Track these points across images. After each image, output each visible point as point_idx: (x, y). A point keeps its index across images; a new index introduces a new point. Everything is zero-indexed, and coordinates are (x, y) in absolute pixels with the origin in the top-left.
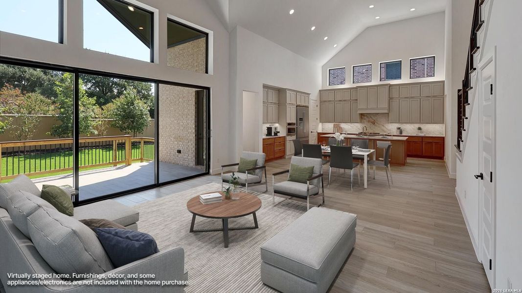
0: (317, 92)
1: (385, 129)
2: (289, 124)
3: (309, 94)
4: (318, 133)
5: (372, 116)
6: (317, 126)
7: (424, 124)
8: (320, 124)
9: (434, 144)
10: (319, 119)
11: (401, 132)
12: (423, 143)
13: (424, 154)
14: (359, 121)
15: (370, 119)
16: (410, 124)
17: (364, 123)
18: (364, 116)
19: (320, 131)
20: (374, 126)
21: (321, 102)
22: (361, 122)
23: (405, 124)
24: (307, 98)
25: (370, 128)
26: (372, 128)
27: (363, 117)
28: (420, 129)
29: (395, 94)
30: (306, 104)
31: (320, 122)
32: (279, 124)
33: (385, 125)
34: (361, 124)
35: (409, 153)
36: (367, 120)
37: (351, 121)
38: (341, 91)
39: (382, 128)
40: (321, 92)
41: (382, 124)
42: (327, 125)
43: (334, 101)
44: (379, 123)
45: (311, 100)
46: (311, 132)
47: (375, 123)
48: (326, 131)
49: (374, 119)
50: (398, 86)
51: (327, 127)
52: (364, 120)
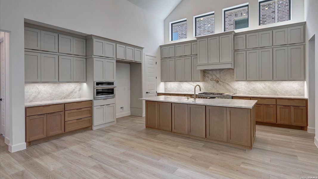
0: (157, 47)
1: (230, 88)
2: (98, 84)
3: (142, 48)
4: (158, 94)
5: (215, 73)
6: (157, 85)
7: (278, 82)
8: (162, 83)
9: (292, 109)
10: (159, 77)
12: (278, 107)
13: (279, 122)
14: (201, 79)
15: (214, 77)
16: (260, 82)
17: (207, 81)
18: (207, 73)
20: (218, 85)
21: (162, 59)
22: (203, 80)
23: (254, 83)
26: (215, 87)
29: (241, 45)
30: (137, 60)
31: (162, 81)
32: (87, 84)
33: (230, 84)
34: (203, 83)
35: (260, 120)
36: (210, 77)
37: (192, 80)
38: (182, 45)
39: (228, 87)
40: (162, 48)
41: (227, 82)
42: (169, 84)
43: (175, 57)
44: (223, 81)
45: (145, 55)
46: (147, 93)
47: (219, 82)
48: (169, 91)
49: (217, 77)
50: (245, 35)
51: (169, 87)
52: (207, 78)
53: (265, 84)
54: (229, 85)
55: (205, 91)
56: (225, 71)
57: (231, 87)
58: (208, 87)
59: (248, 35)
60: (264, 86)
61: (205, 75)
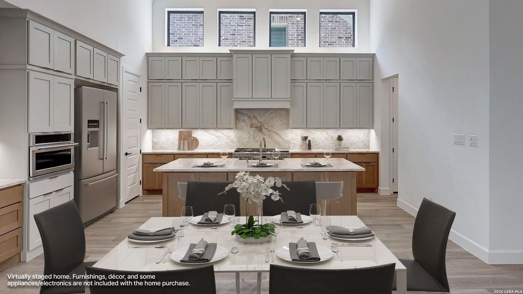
0: (141, 56)
1: (281, 141)
2: (40, 139)
3: (120, 55)
4: (144, 155)
5: (257, 115)
6: (140, 140)
8: (149, 134)
10: (144, 121)
11: (310, 146)
14: (233, 125)
15: (254, 121)
17: (241, 129)
18: (243, 114)
19: (148, 148)
20: (261, 134)
21: (150, 81)
22: (236, 128)
24: (112, 64)
25: (254, 138)
26: (257, 139)
27: (240, 116)
28: (340, 138)
29: (299, 73)
30: (111, 80)
31: (148, 128)
34: (236, 131)
36: (248, 122)
37: (217, 126)
38: (197, 59)
39: (277, 138)
40: (150, 59)
41: (275, 130)
42: (165, 134)
43: (182, 81)
44: (270, 128)
45: (124, 72)
46: (126, 154)
47: (263, 130)
48: (163, 148)
49: (260, 121)
50: (305, 58)
51: (163, 139)
52: (242, 124)
53: (327, 134)
54: (278, 135)
55: (238, 145)
56: (272, 112)
57: (282, 138)
58: (243, 139)
59: (309, 59)
60: (326, 136)
61: (239, 117)
